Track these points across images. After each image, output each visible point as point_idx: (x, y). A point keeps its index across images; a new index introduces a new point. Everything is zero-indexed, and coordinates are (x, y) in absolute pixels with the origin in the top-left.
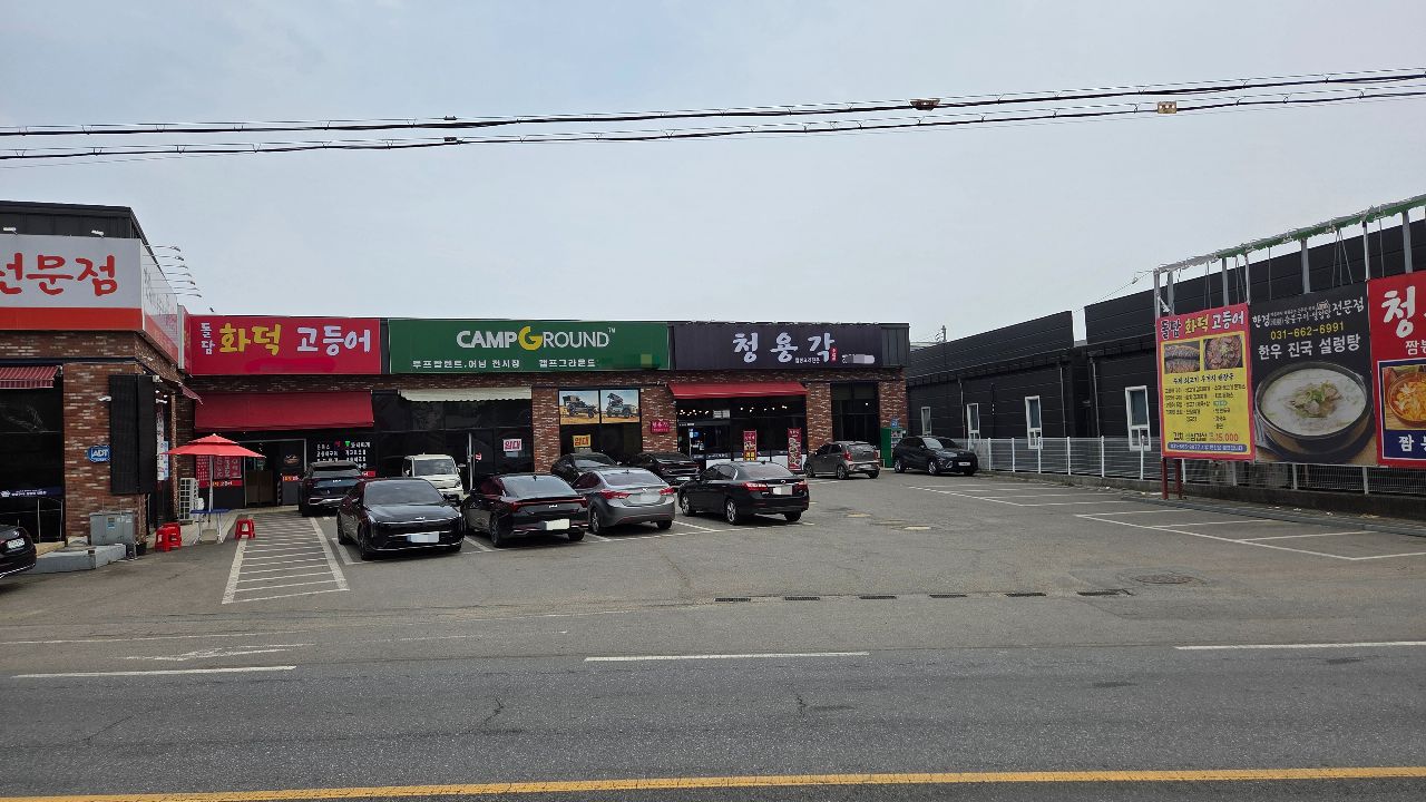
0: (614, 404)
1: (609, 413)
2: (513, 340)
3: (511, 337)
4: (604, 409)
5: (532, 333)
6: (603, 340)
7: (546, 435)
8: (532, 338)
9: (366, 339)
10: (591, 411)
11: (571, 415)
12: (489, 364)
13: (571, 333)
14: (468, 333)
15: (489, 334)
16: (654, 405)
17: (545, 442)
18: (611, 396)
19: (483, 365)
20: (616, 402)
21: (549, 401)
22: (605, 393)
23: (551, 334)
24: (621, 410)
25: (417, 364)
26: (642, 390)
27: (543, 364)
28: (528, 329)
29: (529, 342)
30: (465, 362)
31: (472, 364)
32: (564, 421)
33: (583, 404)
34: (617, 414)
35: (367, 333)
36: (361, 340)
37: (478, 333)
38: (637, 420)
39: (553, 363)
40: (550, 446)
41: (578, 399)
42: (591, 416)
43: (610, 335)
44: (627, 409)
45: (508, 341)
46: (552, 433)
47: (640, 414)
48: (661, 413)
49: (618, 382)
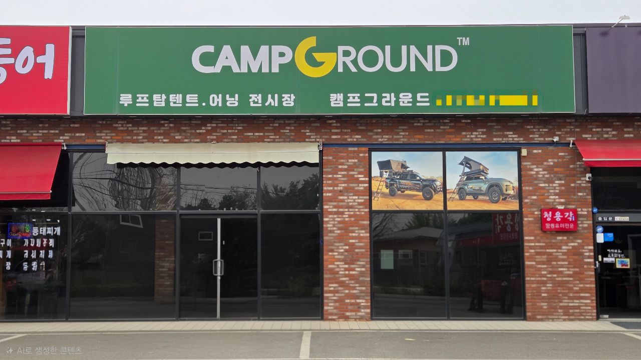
0: (470, 177)
1: (462, 192)
2: (286, 60)
3: (282, 55)
4: (452, 185)
5: (319, 49)
6: (446, 58)
7: (346, 227)
8: (318, 56)
9: (48, 59)
10: (427, 188)
11: (392, 194)
12: (244, 100)
13: (388, 48)
14: (211, 49)
15: (245, 50)
16: (550, 181)
17: (342, 238)
18: (467, 162)
19: (233, 102)
20: (475, 173)
21: (351, 168)
22: (455, 158)
23: (352, 49)
24: (484, 187)
25: (126, 99)
26: (524, 152)
27: (336, 100)
28: (311, 42)
29: (313, 63)
30: (204, 98)
31: (215, 100)
32: (379, 204)
33: (413, 176)
34: (476, 195)
35: (50, 48)
36: (40, 60)
37: (227, 50)
38: (514, 206)
39: (354, 99)
40: (352, 246)
41: (404, 166)
42: (428, 197)
43: (460, 49)
44: (495, 188)
45: (277, 62)
46: (355, 224)
47: (520, 195)
48: (560, 195)
49: (478, 136)
